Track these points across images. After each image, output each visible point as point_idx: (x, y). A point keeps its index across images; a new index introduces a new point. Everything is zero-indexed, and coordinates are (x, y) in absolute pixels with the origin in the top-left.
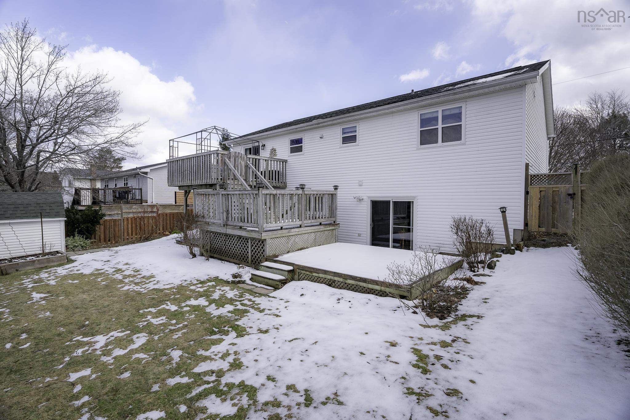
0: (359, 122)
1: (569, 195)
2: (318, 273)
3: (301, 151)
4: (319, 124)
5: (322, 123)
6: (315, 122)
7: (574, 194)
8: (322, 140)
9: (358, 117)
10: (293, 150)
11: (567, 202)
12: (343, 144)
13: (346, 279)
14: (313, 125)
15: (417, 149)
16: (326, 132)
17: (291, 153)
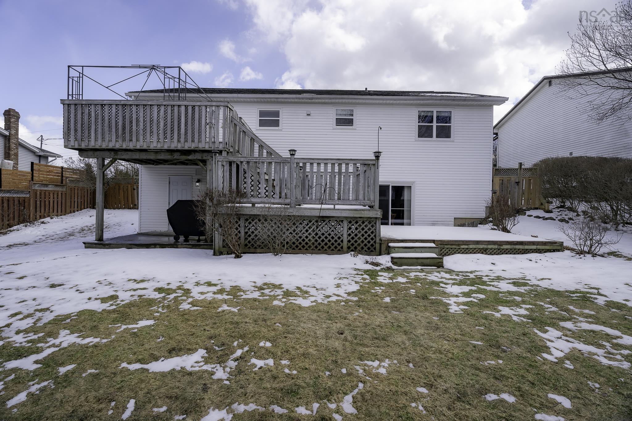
0: (356, 106)
1: (516, 183)
2: (468, 245)
3: (278, 126)
4: (312, 99)
5: (317, 99)
6: (305, 95)
7: (519, 182)
8: (309, 117)
9: (364, 101)
10: (262, 123)
11: (515, 188)
12: (336, 125)
13: (502, 245)
14: (303, 99)
15: (416, 141)
16: (314, 110)
17: (260, 126)
